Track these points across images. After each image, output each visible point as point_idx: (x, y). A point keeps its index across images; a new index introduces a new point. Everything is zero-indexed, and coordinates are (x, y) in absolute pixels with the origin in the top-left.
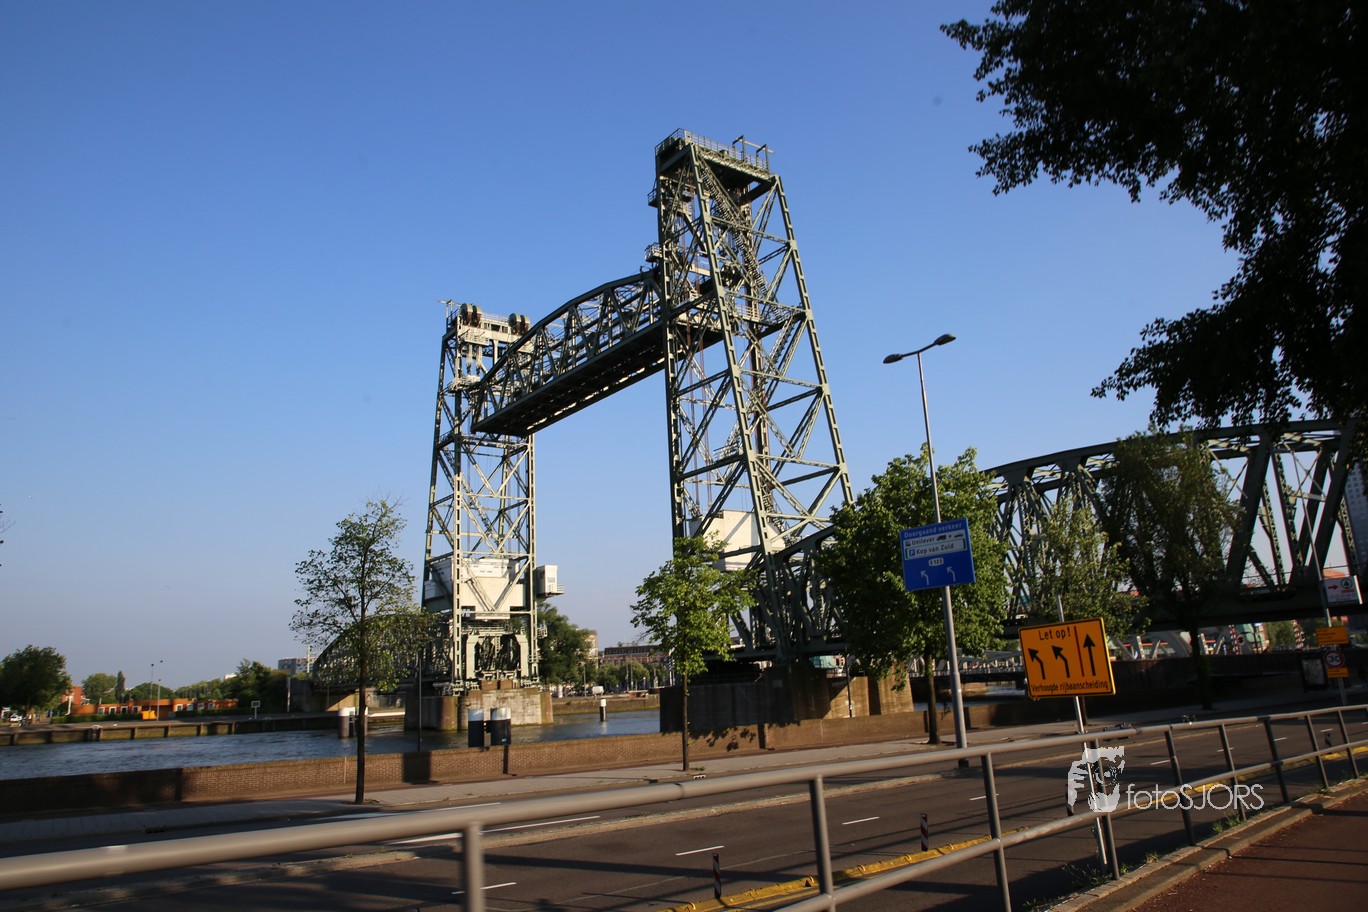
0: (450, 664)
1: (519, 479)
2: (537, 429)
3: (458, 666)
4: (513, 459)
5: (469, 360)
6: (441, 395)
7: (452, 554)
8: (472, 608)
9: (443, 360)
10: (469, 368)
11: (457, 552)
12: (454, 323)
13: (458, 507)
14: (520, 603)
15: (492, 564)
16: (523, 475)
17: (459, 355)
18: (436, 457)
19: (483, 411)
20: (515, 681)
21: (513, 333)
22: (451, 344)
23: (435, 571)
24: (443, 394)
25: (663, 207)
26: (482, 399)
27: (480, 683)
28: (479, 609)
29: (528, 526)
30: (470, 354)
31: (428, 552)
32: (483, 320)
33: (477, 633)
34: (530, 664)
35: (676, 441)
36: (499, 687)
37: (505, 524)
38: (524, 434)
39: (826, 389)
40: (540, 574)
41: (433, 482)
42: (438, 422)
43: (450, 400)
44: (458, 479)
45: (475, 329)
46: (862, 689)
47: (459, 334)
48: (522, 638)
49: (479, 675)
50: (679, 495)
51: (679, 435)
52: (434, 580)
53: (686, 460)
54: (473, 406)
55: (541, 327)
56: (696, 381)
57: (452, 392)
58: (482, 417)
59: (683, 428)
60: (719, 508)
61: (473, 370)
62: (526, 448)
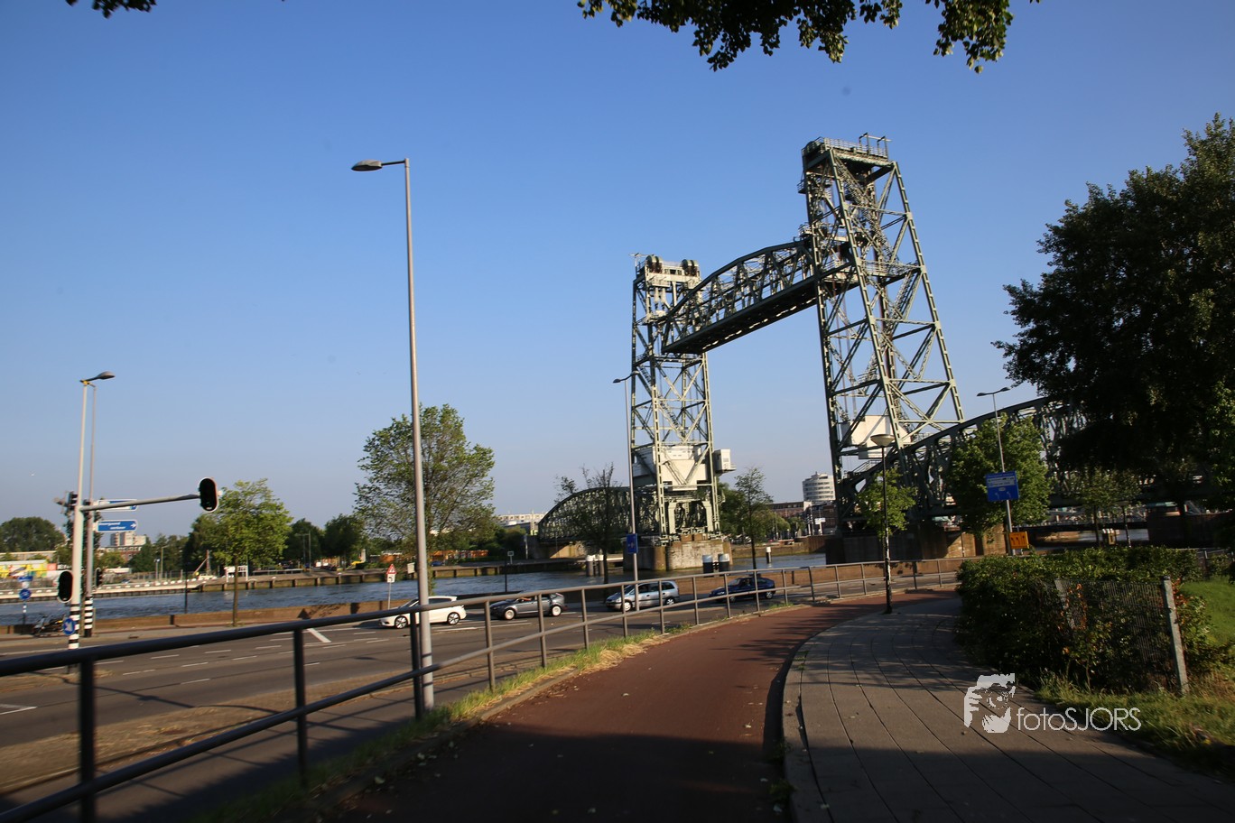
0: (657, 525)
1: (696, 385)
2: (708, 349)
3: (663, 525)
4: (691, 369)
5: (657, 299)
6: (635, 325)
7: (654, 443)
8: (670, 483)
9: (634, 299)
10: (656, 305)
11: (657, 442)
12: (642, 271)
13: (656, 410)
14: (704, 478)
15: (681, 449)
16: (700, 383)
17: (648, 296)
18: (634, 371)
19: (670, 337)
20: (704, 535)
21: (686, 275)
22: (641, 285)
23: (639, 456)
24: (637, 325)
25: (810, 196)
26: (669, 328)
27: (679, 537)
28: (675, 484)
29: (706, 421)
30: (657, 294)
32: (664, 267)
33: (675, 501)
34: (714, 522)
36: (693, 540)
37: (687, 418)
38: (700, 352)
39: (938, 325)
40: (717, 456)
41: (633, 390)
42: (634, 345)
43: (644, 330)
44: (655, 389)
45: (659, 275)
46: (970, 539)
47: (647, 279)
48: (706, 504)
49: (678, 531)
50: (833, 406)
52: (639, 463)
53: (836, 382)
54: (662, 334)
55: (714, 277)
56: (842, 326)
57: (644, 324)
58: (669, 342)
59: (834, 358)
60: (864, 415)
61: (659, 306)
62: (701, 361)
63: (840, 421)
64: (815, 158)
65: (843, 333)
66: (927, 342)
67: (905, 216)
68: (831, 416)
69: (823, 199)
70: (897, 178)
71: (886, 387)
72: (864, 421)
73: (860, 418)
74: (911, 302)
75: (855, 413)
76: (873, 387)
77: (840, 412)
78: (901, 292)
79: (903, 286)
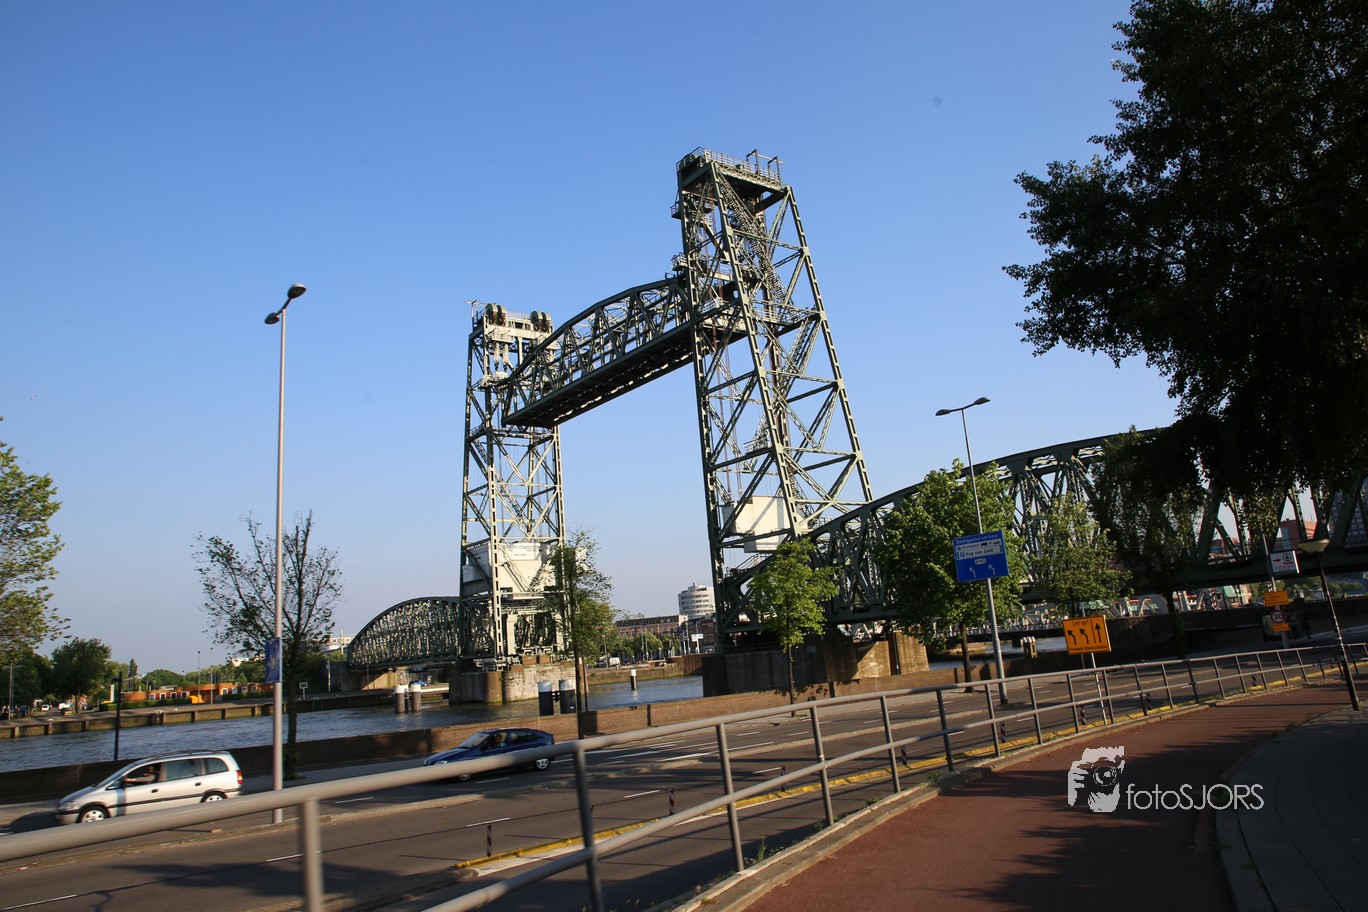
0: (492, 643)
1: (546, 468)
2: (562, 420)
3: (500, 644)
4: (539, 448)
5: (496, 357)
6: (469, 390)
7: (490, 539)
8: (510, 589)
9: (470, 357)
10: (496, 365)
11: (493, 538)
12: (480, 322)
13: (493, 496)
14: (553, 583)
15: (525, 547)
16: (550, 464)
17: (487, 353)
18: (468, 448)
19: (512, 405)
20: (553, 655)
21: (535, 330)
22: (478, 341)
23: (471, 556)
24: (472, 390)
25: (686, 220)
26: (511, 394)
27: (520, 658)
28: (516, 590)
29: (557, 511)
30: (497, 352)
31: (464, 538)
32: (507, 319)
33: (516, 613)
34: (565, 640)
35: (707, 435)
36: (538, 662)
37: (534, 509)
38: (550, 425)
39: (841, 384)
40: (570, 555)
41: (466, 472)
42: (468, 416)
43: (480, 396)
44: (491, 469)
45: (501, 328)
46: (884, 652)
47: (486, 332)
48: (556, 616)
49: (519, 651)
50: (712, 484)
51: (710, 429)
52: (471, 564)
53: (717, 452)
54: (502, 401)
55: (567, 328)
56: (723, 381)
57: (481, 388)
58: (511, 411)
59: (713, 423)
60: (750, 495)
61: (500, 366)
62: (552, 437)
63: (721, 503)
64: (694, 174)
65: (725, 391)
66: (827, 405)
67: (801, 251)
68: (710, 497)
69: (702, 225)
70: (792, 205)
71: (779, 456)
72: (751, 503)
73: (746, 499)
74: (809, 354)
75: (740, 493)
76: (762, 458)
77: (722, 491)
78: (796, 341)
79: (799, 335)
